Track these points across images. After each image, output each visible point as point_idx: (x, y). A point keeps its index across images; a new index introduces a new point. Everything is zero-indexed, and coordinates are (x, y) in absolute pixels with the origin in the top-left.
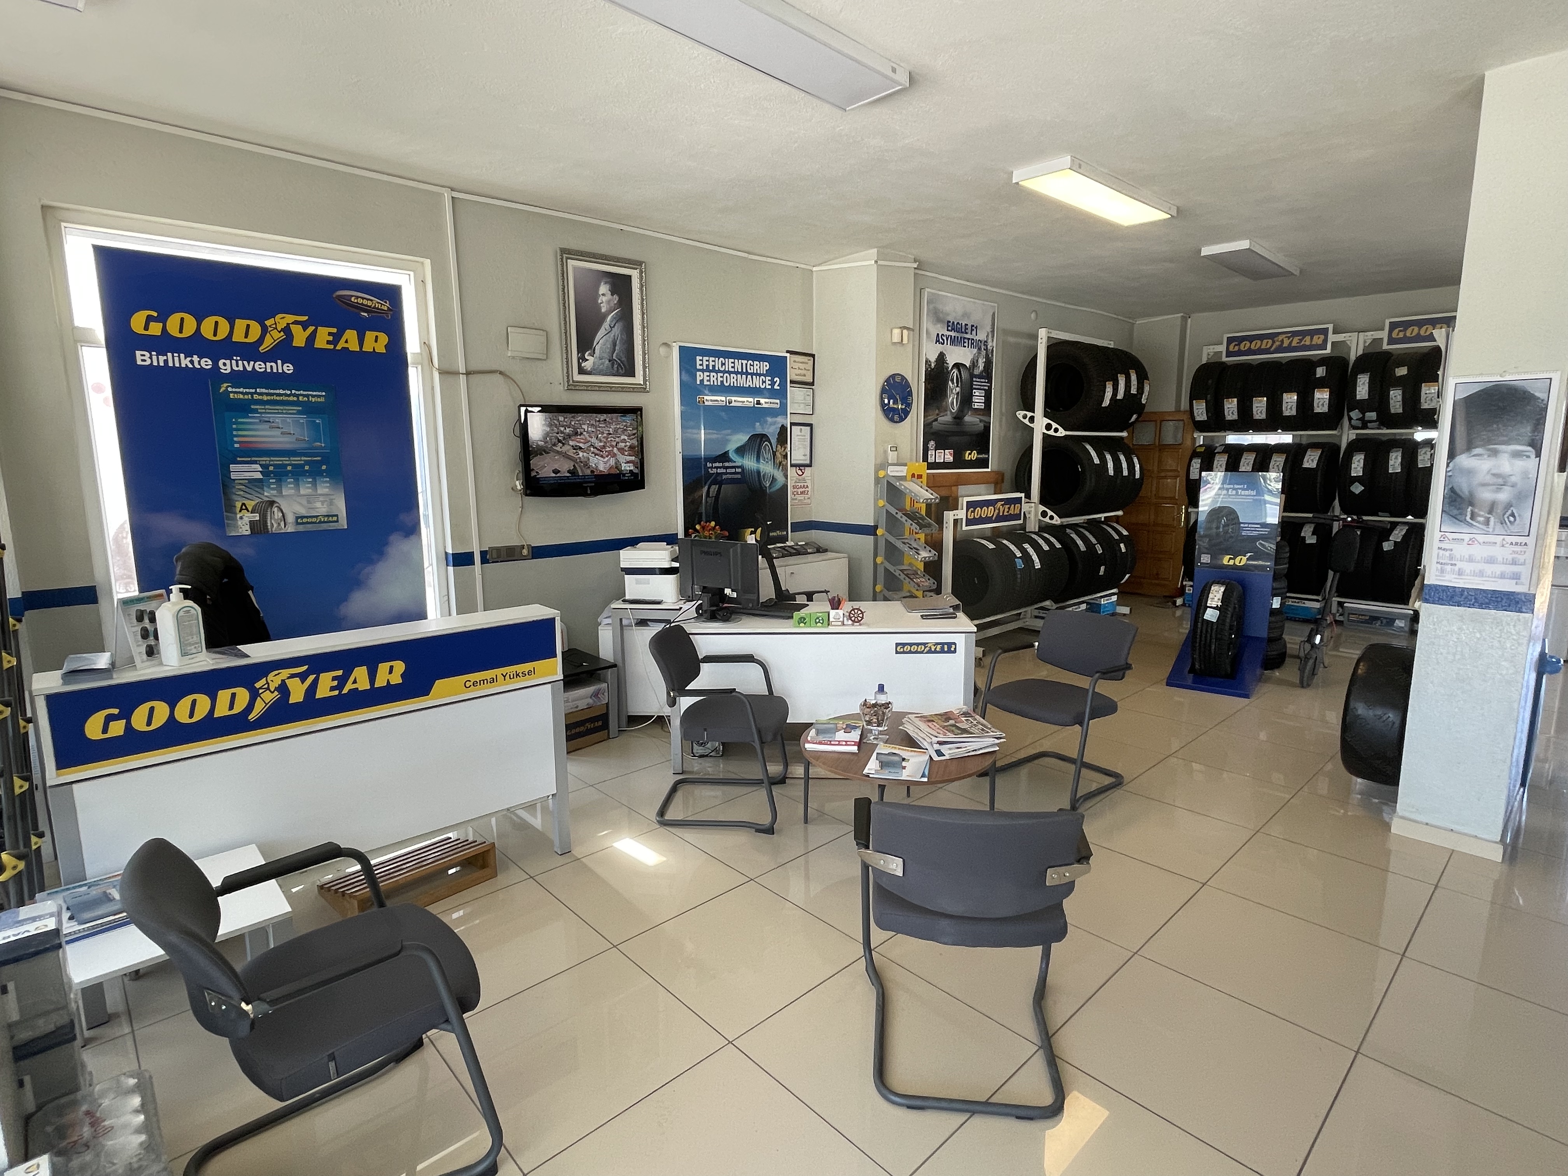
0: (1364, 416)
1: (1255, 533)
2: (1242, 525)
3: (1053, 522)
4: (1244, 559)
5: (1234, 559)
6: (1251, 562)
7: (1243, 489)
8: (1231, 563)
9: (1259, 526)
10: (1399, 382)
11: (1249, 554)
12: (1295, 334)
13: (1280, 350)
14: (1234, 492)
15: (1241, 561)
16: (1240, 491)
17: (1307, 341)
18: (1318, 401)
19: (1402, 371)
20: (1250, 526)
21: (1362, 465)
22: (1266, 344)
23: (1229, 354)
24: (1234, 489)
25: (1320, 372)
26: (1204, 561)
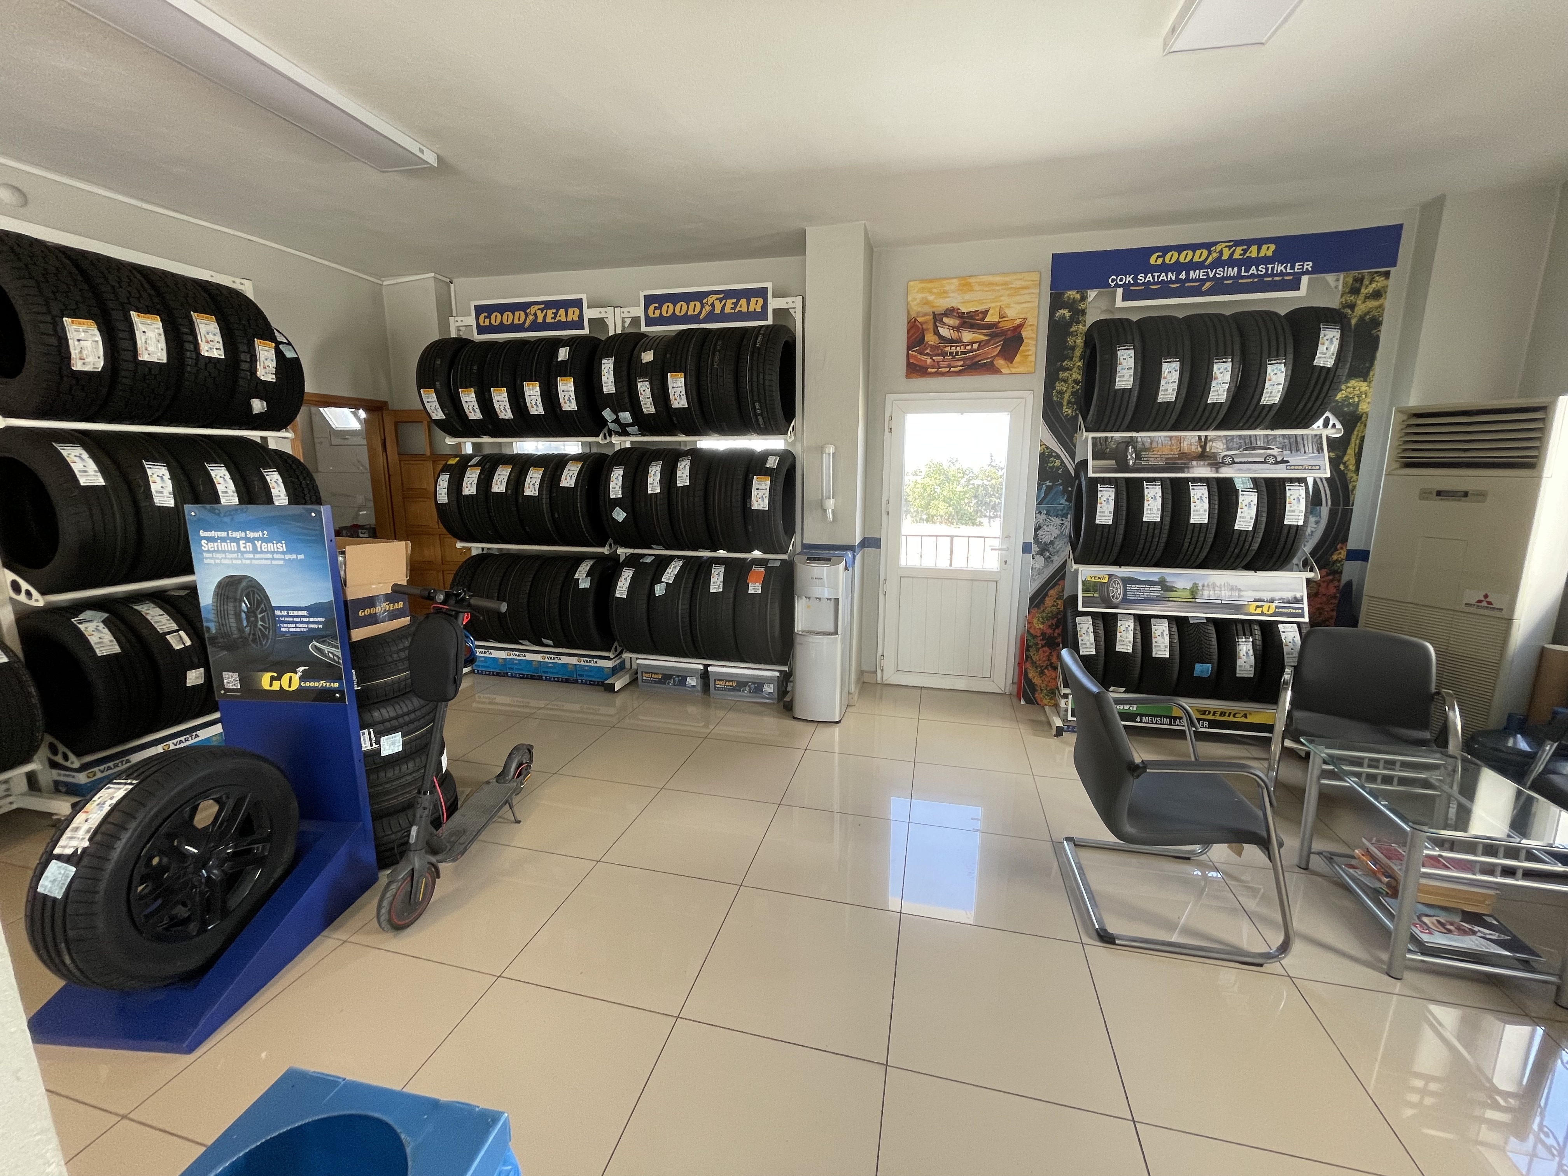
0: (618, 416)
1: (303, 628)
2: (277, 612)
3: (32, 603)
4: (296, 678)
5: (279, 678)
6: (308, 684)
7: (264, 540)
8: (276, 686)
9: (305, 613)
10: (646, 371)
11: (302, 669)
12: (548, 305)
13: (535, 326)
14: (249, 545)
15: (292, 681)
16: (258, 544)
17: (562, 315)
18: (563, 394)
19: (648, 357)
20: (291, 613)
21: (620, 484)
22: (519, 317)
23: (481, 330)
24: (247, 540)
25: (563, 354)
26: (230, 686)
